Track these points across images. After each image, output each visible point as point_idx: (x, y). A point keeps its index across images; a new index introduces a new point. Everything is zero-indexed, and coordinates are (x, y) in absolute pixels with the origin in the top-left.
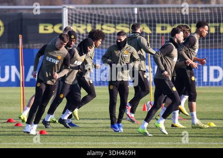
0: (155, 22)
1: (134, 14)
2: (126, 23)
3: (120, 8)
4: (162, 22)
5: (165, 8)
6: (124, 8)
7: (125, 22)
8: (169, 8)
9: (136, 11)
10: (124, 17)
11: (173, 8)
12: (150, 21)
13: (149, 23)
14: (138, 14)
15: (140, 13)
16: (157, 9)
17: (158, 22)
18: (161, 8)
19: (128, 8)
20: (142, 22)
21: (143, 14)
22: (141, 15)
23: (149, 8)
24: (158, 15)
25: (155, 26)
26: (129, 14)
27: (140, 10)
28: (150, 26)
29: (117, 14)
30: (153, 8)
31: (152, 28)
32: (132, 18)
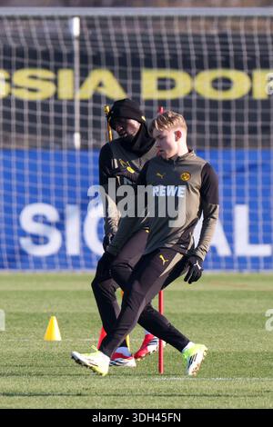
0: (136, 63)
1: (68, 39)
2: (46, 67)
3: (24, 18)
4: (162, 65)
5: (169, 19)
6: (38, 18)
7: (40, 61)
8: (183, 19)
9: (75, 28)
10: (39, 48)
11: (195, 18)
12: (123, 61)
13: (117, 68)
14: (81, 39)
15: (88, 32)
16: (142, 19)
17: (149, 65)
18: (156, 19)
19: (51, 18)
20: (97, 62)
21: (100, 37)
22: (94, 40)
23: (116, 19)
24: (146, 42)
25: (137, 76)
26: (54, 38)
27: (88, 23)
28: (121, 77)
29: (16, 37)
30: (130, 19)
31: (130, 82)
32: (65, 50)
